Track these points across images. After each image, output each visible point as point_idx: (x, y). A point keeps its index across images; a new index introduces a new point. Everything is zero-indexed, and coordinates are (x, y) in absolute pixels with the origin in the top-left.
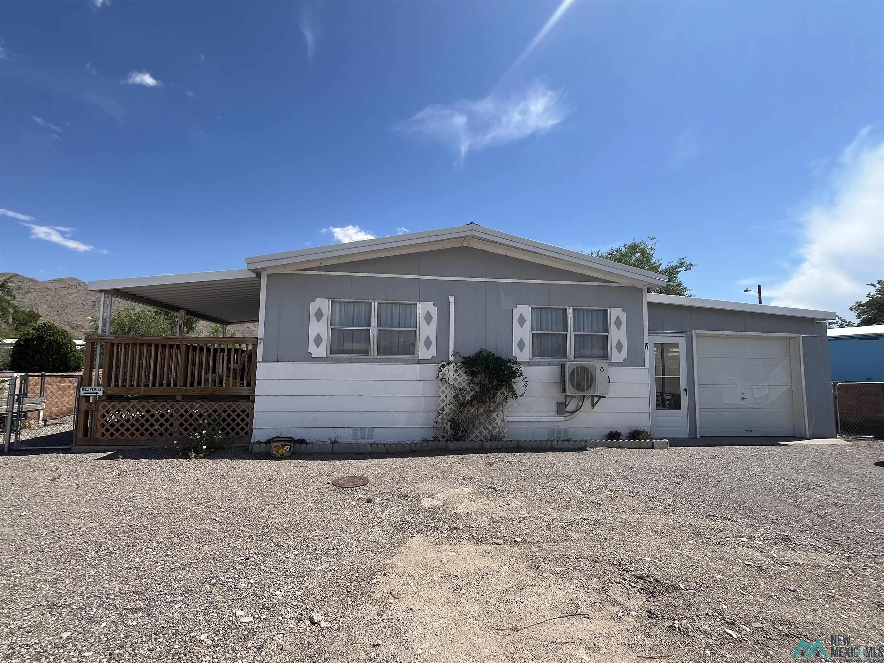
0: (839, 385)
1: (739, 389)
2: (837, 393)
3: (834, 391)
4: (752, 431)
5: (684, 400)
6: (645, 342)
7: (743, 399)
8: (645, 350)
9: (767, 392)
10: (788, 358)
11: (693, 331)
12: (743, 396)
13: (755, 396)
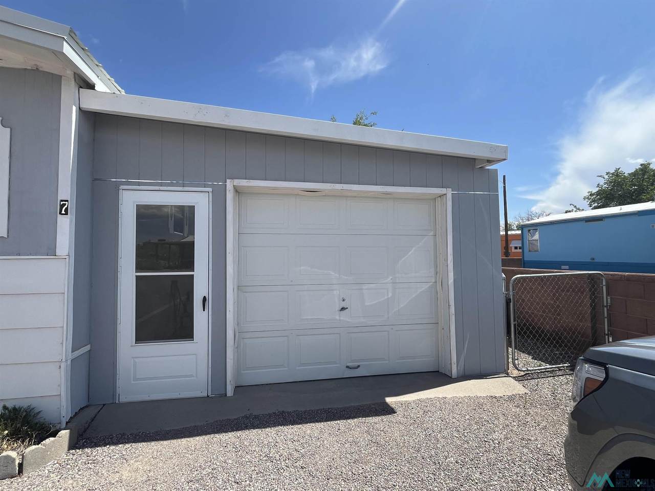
0: (516, 278)
1: (335, 292)
2: (511, 293)
3: (507, 289)
4: (359, 366)
5: (201, 320)
6: (60, 198)
7: (343, 309)
8: (59, 215)
9: (390, 295)
10: (432, 233)
11: (228, 181)
12: (343, 305)
13: (367, 304)
